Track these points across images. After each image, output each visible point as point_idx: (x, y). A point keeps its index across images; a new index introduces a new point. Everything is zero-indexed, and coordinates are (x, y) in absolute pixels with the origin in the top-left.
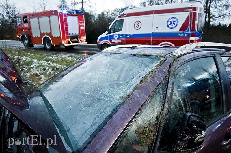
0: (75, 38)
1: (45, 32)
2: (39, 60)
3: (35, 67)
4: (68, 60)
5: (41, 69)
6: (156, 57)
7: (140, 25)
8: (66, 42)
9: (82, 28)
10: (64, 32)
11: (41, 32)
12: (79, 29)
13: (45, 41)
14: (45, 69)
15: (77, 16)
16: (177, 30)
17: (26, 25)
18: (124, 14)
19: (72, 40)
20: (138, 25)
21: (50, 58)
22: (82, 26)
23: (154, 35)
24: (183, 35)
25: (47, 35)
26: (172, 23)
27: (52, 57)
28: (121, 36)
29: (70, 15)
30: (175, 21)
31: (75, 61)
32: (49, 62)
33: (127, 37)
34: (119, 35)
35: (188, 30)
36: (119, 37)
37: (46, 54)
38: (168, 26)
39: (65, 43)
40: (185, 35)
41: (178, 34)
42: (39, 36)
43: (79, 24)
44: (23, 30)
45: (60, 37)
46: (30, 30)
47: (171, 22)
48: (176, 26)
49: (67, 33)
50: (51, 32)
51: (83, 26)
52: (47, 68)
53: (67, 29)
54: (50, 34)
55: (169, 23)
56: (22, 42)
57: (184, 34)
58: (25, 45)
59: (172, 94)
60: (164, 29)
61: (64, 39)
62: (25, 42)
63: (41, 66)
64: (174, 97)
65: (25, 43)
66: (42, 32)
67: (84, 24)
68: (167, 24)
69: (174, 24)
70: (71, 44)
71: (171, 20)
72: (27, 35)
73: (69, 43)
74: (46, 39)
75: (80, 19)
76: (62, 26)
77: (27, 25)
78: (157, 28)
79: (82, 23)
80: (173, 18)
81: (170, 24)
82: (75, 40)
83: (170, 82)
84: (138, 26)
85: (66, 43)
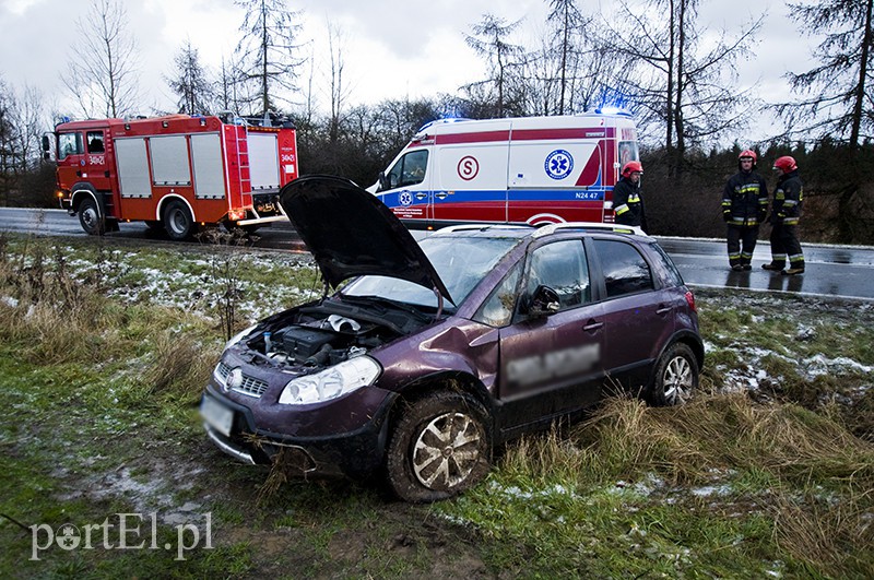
0: (268, 202)
1: (172, 182)
2: (167, 269)
3: (159, 290)
4: (265, 268)
5: (186, 295)
6: (514, 239)
7: (474, 167)
8: (241, 214)
9: (290, 169)
10: (239, 182)
11: (153, 183)
12: (282, 170)
13: (168, 209)
14: (198, 295)
15: (276, 132)
16: (570, 182)
17: (96, 159)
18: (428, 137)
19: (260, 209)
20: (468, 167)
21: (201, 263)
22: (289, 163)
23: (514, 194)
24: (586, 196)
25: (175, 192)
26: (558, 165)
27: (207, 261)
28: (420, 198)
29: (255, 131)
30: (565, 161)
31: (287, 269)
32: (203, 276)
33: (437, 200)
34: (414, 193)
35: (598, 184)
36: (416, 200)
37: (182, 252)
38: (549, 173)
39: (238, 217)
40: (592, 196)
41: (575, 193)
42: (147, 193)
43: (281, 158)
44: (85, 175)
45: (225, 199)
46: (112, 176)
47: (554, 161)
48: (568, 172)
49: (247, 186)
50: (191, 183)
51: (294, 163)
52: (206, 293)
53: (246, 173)
54: (189, 190)
55: (551, 165)
56: (73, 215)
57: (590, 194)
58: (87, 223)
59: (529, 272)
60: (538, 180)
61: (236, 204)
62: (88, 215)
63: (180, 286)
64: (531, 275)
65: (88, 218)
66: (160, 181)
67: (294, 157)
68: (546, 167)
69: (564, 168)
70: (259, 220)
71: (555, 158)
72: (98, 191)
73: (251, 216)
74: (170, 206)
75: (283, 143)
76: (233, 166)
77: (102, 158)
78: (520, 176)
79: (289, 153)
80: (560, 152)
81: (553, 168)
82: (269, 207)
83: (528, 261)
84: (468, 171)
85: (242, 219)
